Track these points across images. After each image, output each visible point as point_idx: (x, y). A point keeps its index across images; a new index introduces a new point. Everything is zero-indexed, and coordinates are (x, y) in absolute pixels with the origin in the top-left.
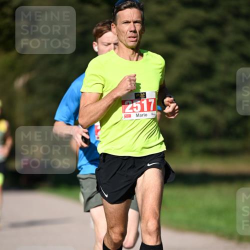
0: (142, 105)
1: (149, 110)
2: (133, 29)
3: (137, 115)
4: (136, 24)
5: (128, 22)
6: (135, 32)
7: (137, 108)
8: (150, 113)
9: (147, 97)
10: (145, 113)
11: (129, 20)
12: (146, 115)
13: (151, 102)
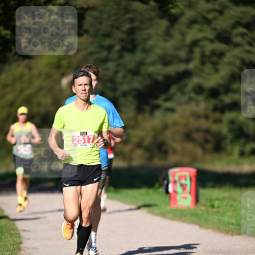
0: (85, 140)
1: (89, 142)
2: (84, 89)
3: (81, 145)
4: (86, 86)
5: (81, 85)
6: (85, 90)
7: (81, 141)
8: (90, 144)
9: (88, 135)
10: (86, 144)
11: (81, 83)
12: (87, 145)
13: (90, 138)
